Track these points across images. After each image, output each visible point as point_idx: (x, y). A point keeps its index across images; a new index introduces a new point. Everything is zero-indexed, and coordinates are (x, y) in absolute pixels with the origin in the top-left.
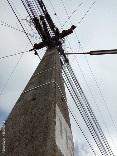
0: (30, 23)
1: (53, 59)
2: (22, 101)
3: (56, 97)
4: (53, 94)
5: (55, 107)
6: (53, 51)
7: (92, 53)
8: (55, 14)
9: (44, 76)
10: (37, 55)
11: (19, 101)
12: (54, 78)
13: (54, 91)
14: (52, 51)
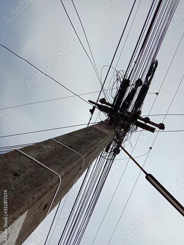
0: (117, 79)
1: (95, 144)
2: (4, 161)
3: (38, 202)
4: (40, 193)
5: (21, 214)
6: (107, 132)
7: (150, 177)
8: (157, 94)
9: (61, 156)
10: (92, 113)
11: (3, 156)
12: (65, 171)
13: (44, 191)
14: (108, 129)
